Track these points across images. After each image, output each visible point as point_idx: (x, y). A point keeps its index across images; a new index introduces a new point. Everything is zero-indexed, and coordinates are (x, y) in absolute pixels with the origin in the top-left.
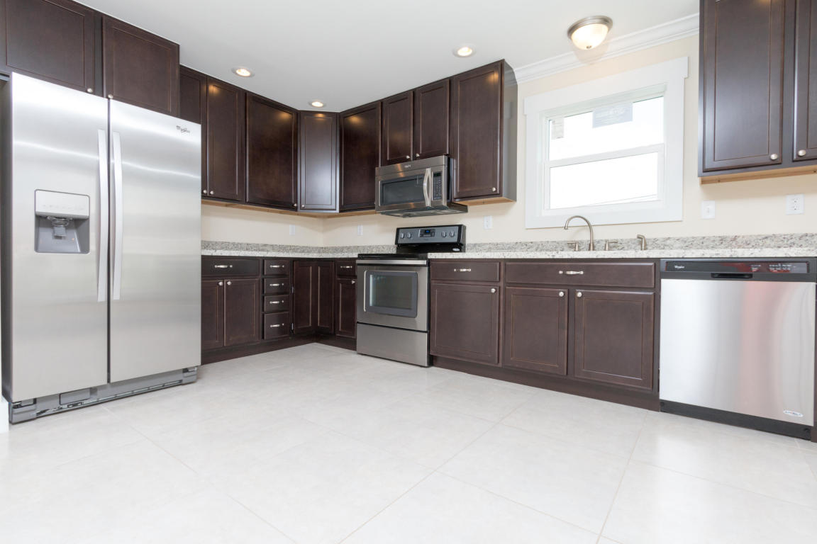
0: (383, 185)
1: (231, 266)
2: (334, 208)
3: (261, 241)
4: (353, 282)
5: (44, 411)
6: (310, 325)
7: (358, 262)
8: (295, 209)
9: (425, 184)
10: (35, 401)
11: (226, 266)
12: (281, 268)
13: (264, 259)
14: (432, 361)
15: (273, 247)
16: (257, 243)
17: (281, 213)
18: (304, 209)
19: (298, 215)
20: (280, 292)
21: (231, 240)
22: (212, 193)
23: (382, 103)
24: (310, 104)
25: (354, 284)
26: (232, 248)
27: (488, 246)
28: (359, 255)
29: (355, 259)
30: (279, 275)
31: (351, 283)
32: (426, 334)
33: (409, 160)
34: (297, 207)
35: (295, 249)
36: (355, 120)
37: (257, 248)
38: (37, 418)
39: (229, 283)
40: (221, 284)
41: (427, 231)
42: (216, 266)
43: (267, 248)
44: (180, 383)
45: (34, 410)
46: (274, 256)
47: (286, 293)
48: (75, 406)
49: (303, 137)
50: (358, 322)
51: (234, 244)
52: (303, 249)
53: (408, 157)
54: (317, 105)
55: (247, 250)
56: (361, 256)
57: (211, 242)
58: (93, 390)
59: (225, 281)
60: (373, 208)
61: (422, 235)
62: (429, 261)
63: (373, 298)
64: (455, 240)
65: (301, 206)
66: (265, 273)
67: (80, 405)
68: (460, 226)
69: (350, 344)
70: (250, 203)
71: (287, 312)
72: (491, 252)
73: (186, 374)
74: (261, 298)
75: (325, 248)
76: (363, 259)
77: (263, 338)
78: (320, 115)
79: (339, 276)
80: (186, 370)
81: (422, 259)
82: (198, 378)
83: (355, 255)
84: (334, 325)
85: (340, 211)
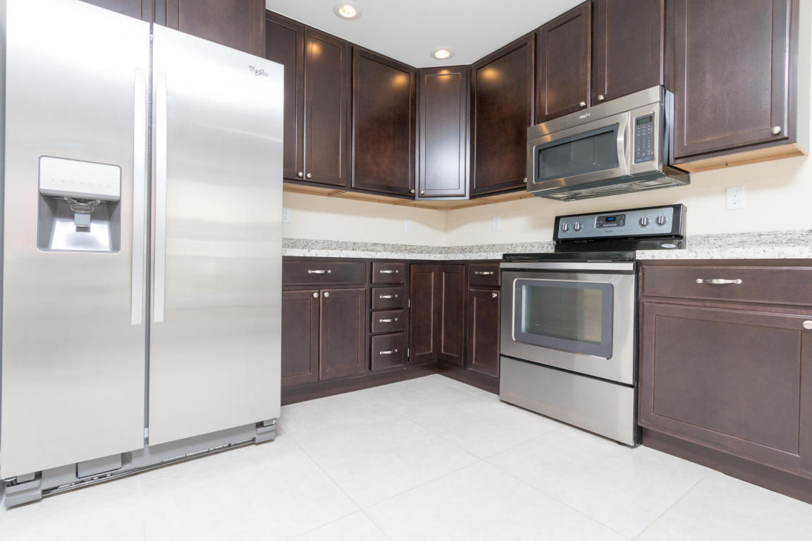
0: (539, 152)
1: (329, 271)
2: (463, 193)
3: (370, 240)
4: (495, 295)
5: (56, 488)
6: (431, 351)
7: (503, 265)
8: (413, 197)
9: (620, 139)
10: (39, 475)
11: (323, 272)
12: (393, 274)
13: (372, 261)
14: (641, 435)
15: (384, 247)
16: (365, 241)
17: (394, 203)
18: (422, 196)
19: (415, 206)
20: (394, 307)
21: (334, 238)
22: (309, 175)
23: (536, 35)
24: (434, 57)
25: (496, 298)
26: (335, 249)
27: (738, 239)
28: (504, 255)
29: (498, 261)
30: (392, 284)
31: (491, 296)
32: (632, 391)
33: (585, 107)
34: (414, 194)
35: (411, 249)
36: (490, 74)
37: (365, 247)
38: (43, 498)
39: (326, 295)
40: (316, 295)
41: (610, 217)
42: (310, 272)
43: (378, 248)
44: (253, 442)
45: (36, 489)
46: (385, 257)
47: (401, 308)
48: (103, 479)
49: (423, 103)
50: (501, 355)
51: (337, 243)
52: (422, 249)
53: (583, 104)
54: (442, 54)
55: (353, 250)
56: (507, 258)
57: (310, 241)
58: (125, 458)
59: (321, 291)
60: (524, 188)
61: (600, 226)
62: (639, 265)
63: (526, 320)
64: (667, 229)
65: (419, 191)
66: (373, 281)
67: (109, 476)
68: (677, 208)
69: (491, 384)
70: (356, 189)
71: (402, 334)
72: (743, 247)
73: (260, 430)
74: (368, 313)
75: (448, 248)
76: (510, 261)
77: (370, 368)
78: (445, 72)
79: (473, 285)
80: (260, 425)
81: (623, 260)
82: (277, 435)
83: (499, 256)
84: (465, 353)
85: (471, 197)
